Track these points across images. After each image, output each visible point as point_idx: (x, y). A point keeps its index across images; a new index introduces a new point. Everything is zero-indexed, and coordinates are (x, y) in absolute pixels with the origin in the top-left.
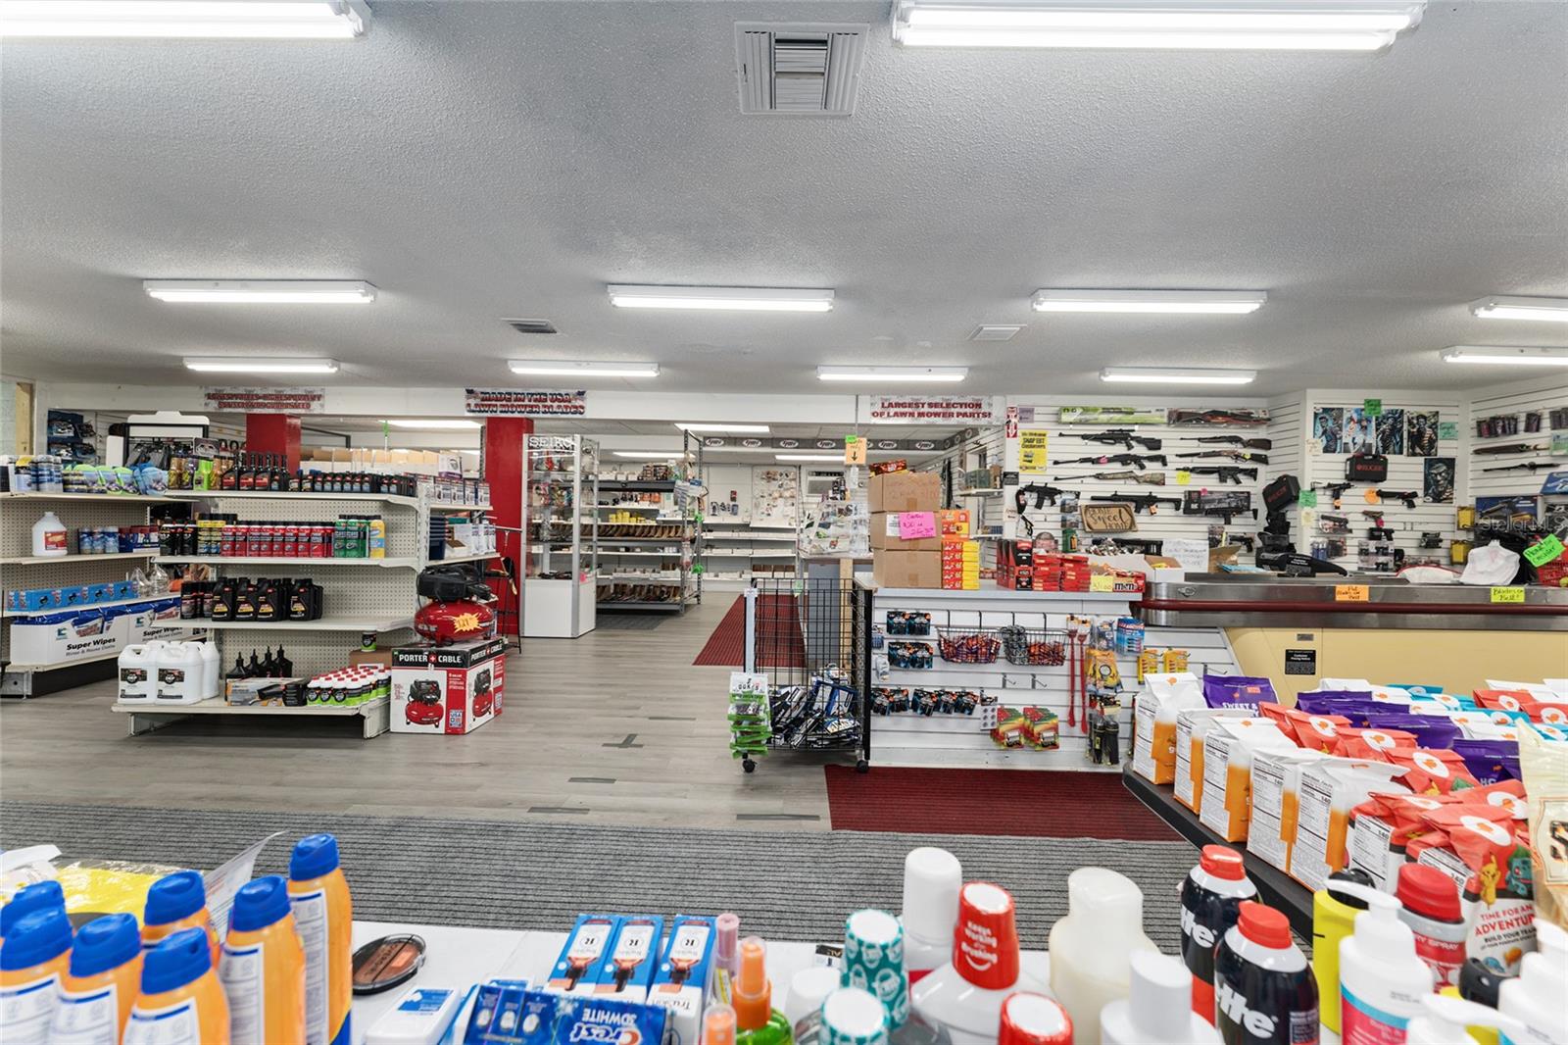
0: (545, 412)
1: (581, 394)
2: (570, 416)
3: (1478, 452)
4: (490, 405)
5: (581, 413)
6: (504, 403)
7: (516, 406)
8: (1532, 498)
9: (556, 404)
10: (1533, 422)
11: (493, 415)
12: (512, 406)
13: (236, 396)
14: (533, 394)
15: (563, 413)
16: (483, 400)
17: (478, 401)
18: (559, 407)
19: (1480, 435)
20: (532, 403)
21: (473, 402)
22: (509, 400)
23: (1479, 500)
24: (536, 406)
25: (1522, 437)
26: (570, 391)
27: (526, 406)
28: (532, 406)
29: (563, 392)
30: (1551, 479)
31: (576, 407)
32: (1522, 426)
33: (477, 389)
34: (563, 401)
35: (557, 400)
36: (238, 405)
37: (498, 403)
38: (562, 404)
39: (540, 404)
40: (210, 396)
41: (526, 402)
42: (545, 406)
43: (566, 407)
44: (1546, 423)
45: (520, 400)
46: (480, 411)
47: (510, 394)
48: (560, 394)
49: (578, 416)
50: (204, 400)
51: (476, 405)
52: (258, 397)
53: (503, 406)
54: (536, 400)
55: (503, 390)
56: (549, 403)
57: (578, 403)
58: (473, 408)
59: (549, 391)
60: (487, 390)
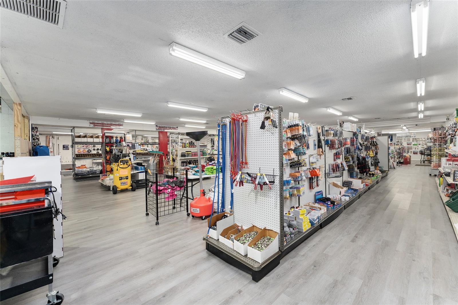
1: (177, 127)
11: (161, 131)
13: (99, 124)
16: (159, 128)
17: (158, 128)
21: (157, 128)
33: (158, 125)
34: (174, 129)
36: (100, 126)
39: (170, 129)
40: (91, 123)
41: (168, 128)
45: (166, 128)
48: (174, 127)
50: (89, 124)
51: (158, 129)
52: (105, 124)
53: (163, 129)
55: (163, 126)
56: (172, 129)
58: (157, 129)
59: (171, 127)
60: (160, 126)
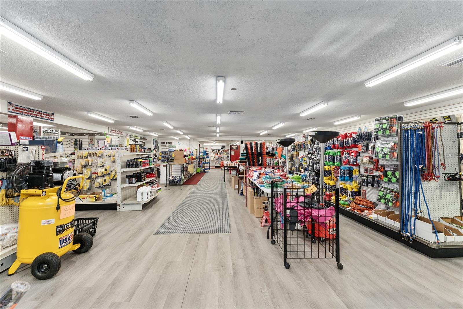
0: (41, 118)
1: (53, 114)
2: (49, 121)
3: (161, 146)
4: (19, 111)
5: (53, 121)
6: (25, 111)
7: (31, 114)
8: (167, 152)
9: (45, 116)
10: (167, 143)
12: (29, 113)
14: (37, 111)
15: (47, 120)
16: (16, 108)
17: (15, 109)
18: (46, 117)
19: (162, 144)
20: (37, 114)
21: (11, 108)
22: (28, 111)
23: (162, 152)
24: (38, 115)
25: (165, 145)
26: (49, 112)
27: (34, 114)
28: (36, 115)
29: (47, 112)
30: (169, 150)
31: (51, 118)
32: (166, 143)
33: (13, 103)
34: (47, 115)
35: (45, 114)
37: (23, 111)
38: (47, 116)
39: (40, 115)
41: (34, 113)
42: (41, 116)
43: (48, 118)
44: (168, 143)
45: (32, 112)
46: (15, 113)
47: (28, 108)
48: (46, 113)
49: (52, 122)
51: (13, 110)
53: (25, 113)
54: (38, 113)
55: (25, 106)
56: (42, 115)
57: (52, 117)
58: (11, 110)
59: (43, 111)
60: (18, 104)
